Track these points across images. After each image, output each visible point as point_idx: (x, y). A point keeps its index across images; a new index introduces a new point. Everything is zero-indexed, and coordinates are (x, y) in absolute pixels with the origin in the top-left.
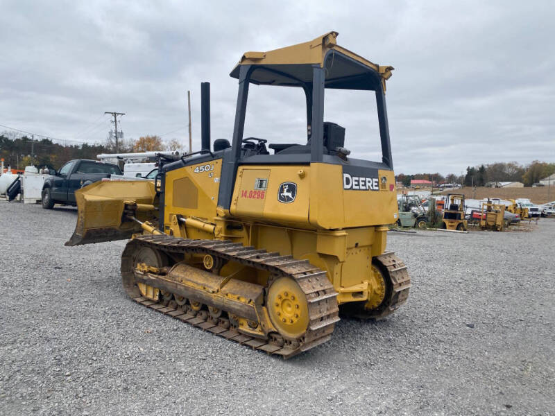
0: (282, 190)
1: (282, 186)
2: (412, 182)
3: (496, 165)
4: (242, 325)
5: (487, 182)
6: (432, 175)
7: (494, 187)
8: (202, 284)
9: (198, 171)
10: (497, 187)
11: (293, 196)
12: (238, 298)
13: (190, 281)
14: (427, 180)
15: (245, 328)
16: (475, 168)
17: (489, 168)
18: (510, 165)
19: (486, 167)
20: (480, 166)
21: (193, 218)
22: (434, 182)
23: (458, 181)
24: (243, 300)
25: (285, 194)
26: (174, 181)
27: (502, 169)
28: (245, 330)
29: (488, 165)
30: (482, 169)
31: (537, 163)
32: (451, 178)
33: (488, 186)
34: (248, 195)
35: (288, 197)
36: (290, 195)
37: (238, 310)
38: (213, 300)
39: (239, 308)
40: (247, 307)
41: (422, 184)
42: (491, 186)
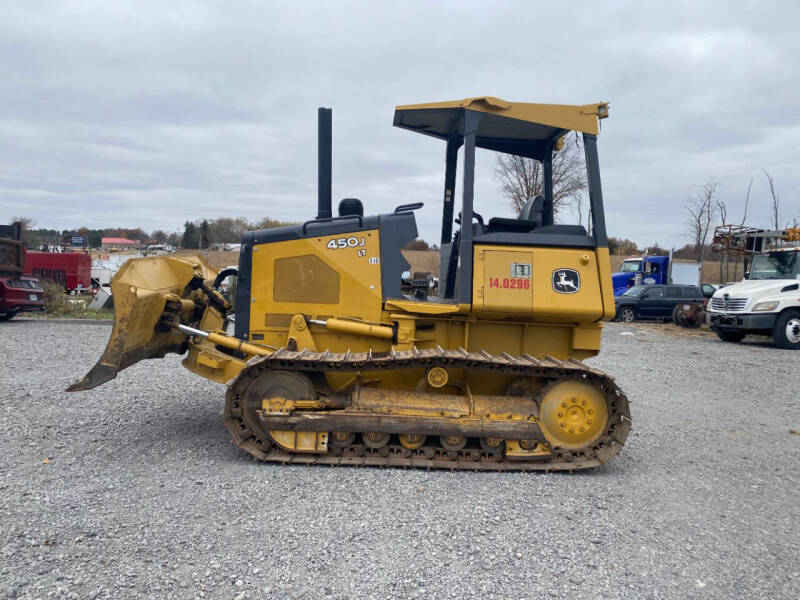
0: (557, 278)
1: (557, 273)
2: (104, 240)
3: (220, 222)
4: (511, 449)
5: (213, 243)
6: (132, 231)
7: (221, 250)
8: (437, 409)
9: (335, 246)
10: (225, 250)
11: (576, 285)
12: (510, 417)
13: (408, 408)
14: (124, 237)
15: (516, 451)
16: (195, 224)
17: (213, 225)
18: (239, 222)
19: (209, 223)
20: (202, 221)
21: (339, 319)
22: (138, 242)
23: (173, 240)
24: (517, 418)
25: (563, 282)
26: (276, 260)
27: (229, 226)
28: (516, 454)
29: (211, 220)
30: (205, 225)
31: (268, 222)
32: (160, 237)
33: (213, 249)
34: (501, 283)
35: (568, 286)
36: (571, 284)
37: (511, 432)
38: (461, 427)
39: (512, 429)
40: (526, 426)
41: (120, 245)
42: (217, 249)
